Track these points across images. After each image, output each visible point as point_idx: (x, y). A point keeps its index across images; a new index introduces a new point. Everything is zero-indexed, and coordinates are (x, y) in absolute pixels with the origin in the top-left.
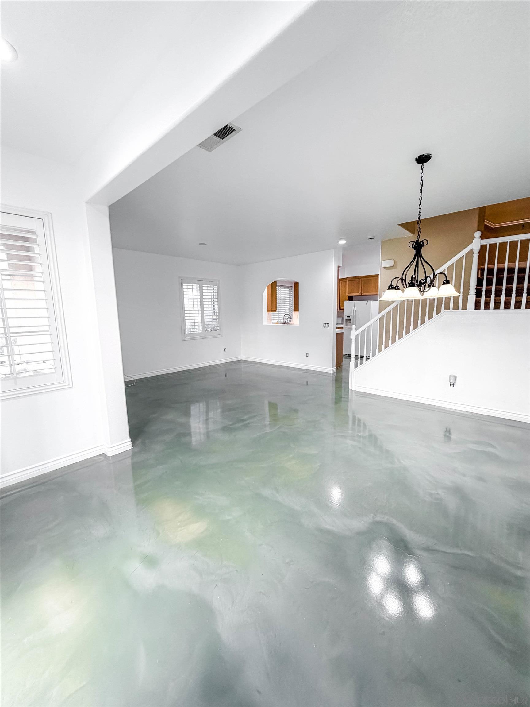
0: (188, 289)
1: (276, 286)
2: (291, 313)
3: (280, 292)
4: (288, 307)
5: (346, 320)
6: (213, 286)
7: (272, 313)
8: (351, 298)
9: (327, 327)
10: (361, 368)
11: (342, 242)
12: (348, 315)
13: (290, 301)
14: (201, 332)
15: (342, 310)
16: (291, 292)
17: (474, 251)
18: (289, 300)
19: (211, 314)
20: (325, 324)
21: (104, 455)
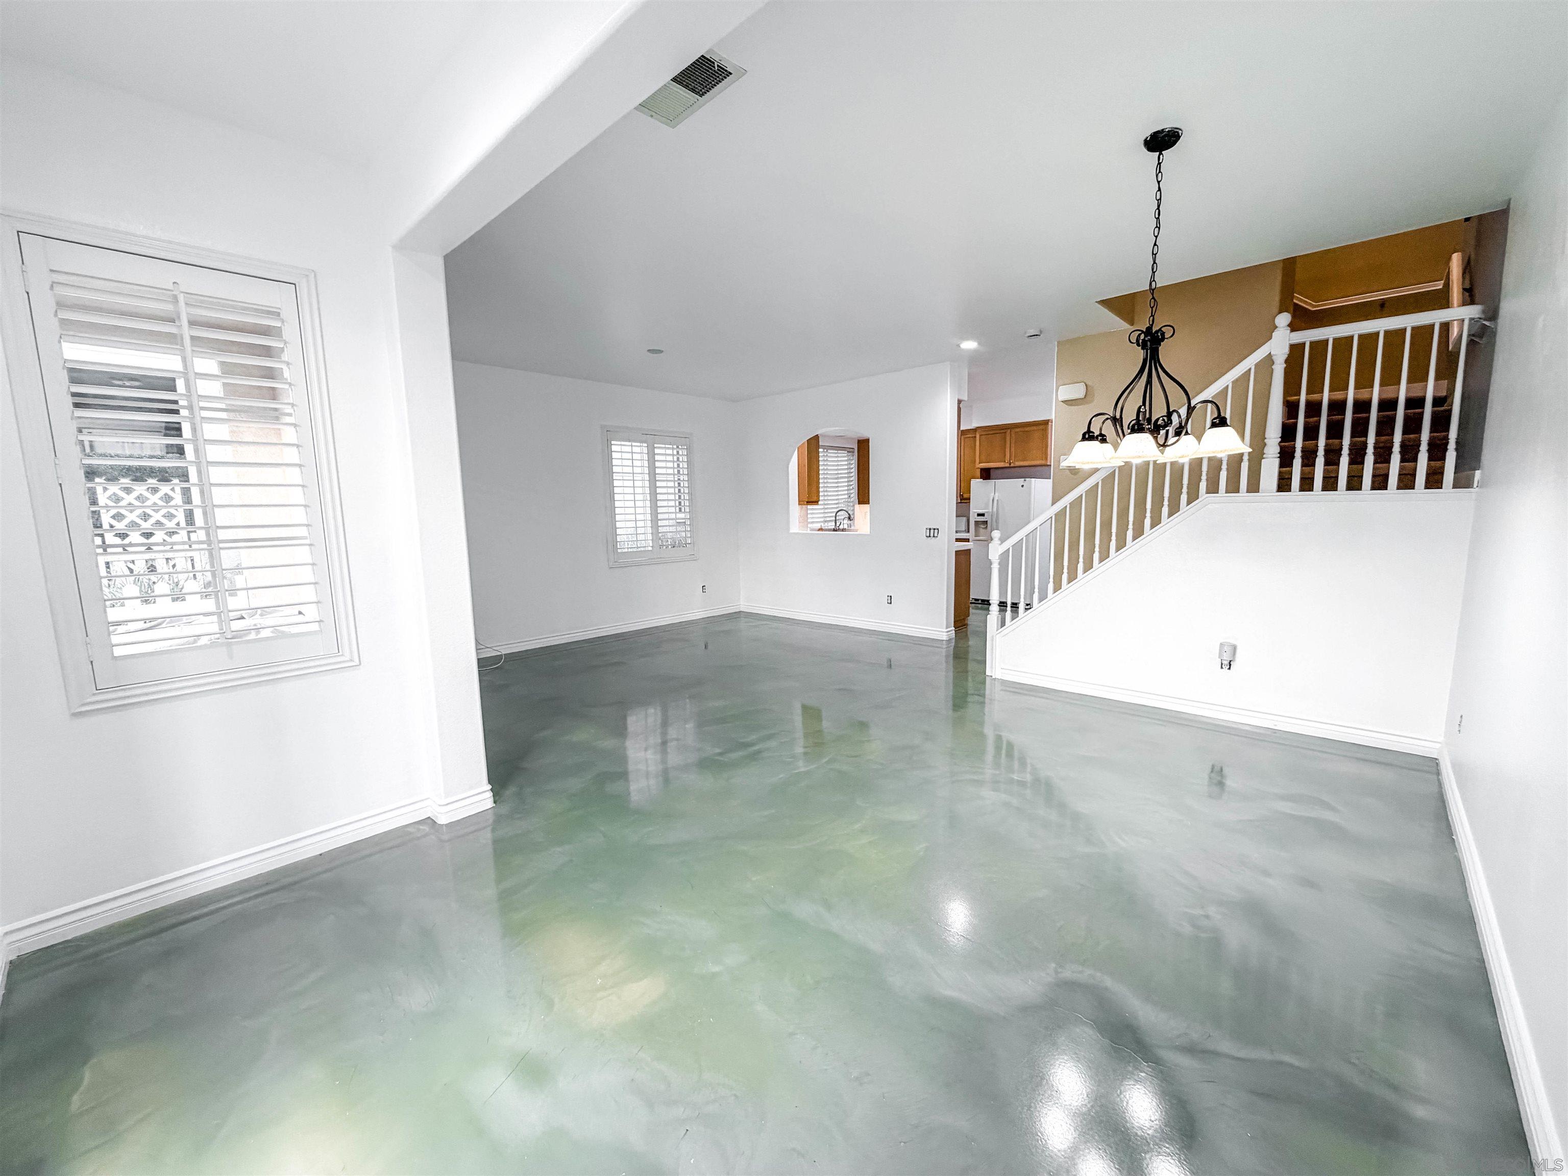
0: (621, 452)
1: (818, 447)
2: (852, 508)
3: (827, 460)
4: (844, 494)
5: (977, 523)
6: (678, 447)
7: (809, 507)
8: (986, 474)
9: (934, 536)
10: (1014, 627)
11: (969, 345)
12: (981, 511)
13: (848, 481)
14: (650, 549)
15: (968, 501)
16: (853, 460)
17: (1274, 358)
18: (846, 480)
19: (673, 510)
20: (930, 529)
21: (430, 821)
